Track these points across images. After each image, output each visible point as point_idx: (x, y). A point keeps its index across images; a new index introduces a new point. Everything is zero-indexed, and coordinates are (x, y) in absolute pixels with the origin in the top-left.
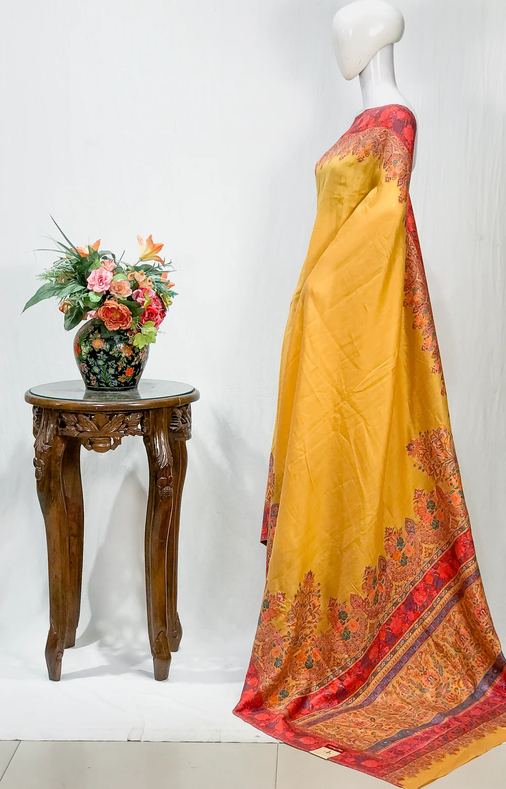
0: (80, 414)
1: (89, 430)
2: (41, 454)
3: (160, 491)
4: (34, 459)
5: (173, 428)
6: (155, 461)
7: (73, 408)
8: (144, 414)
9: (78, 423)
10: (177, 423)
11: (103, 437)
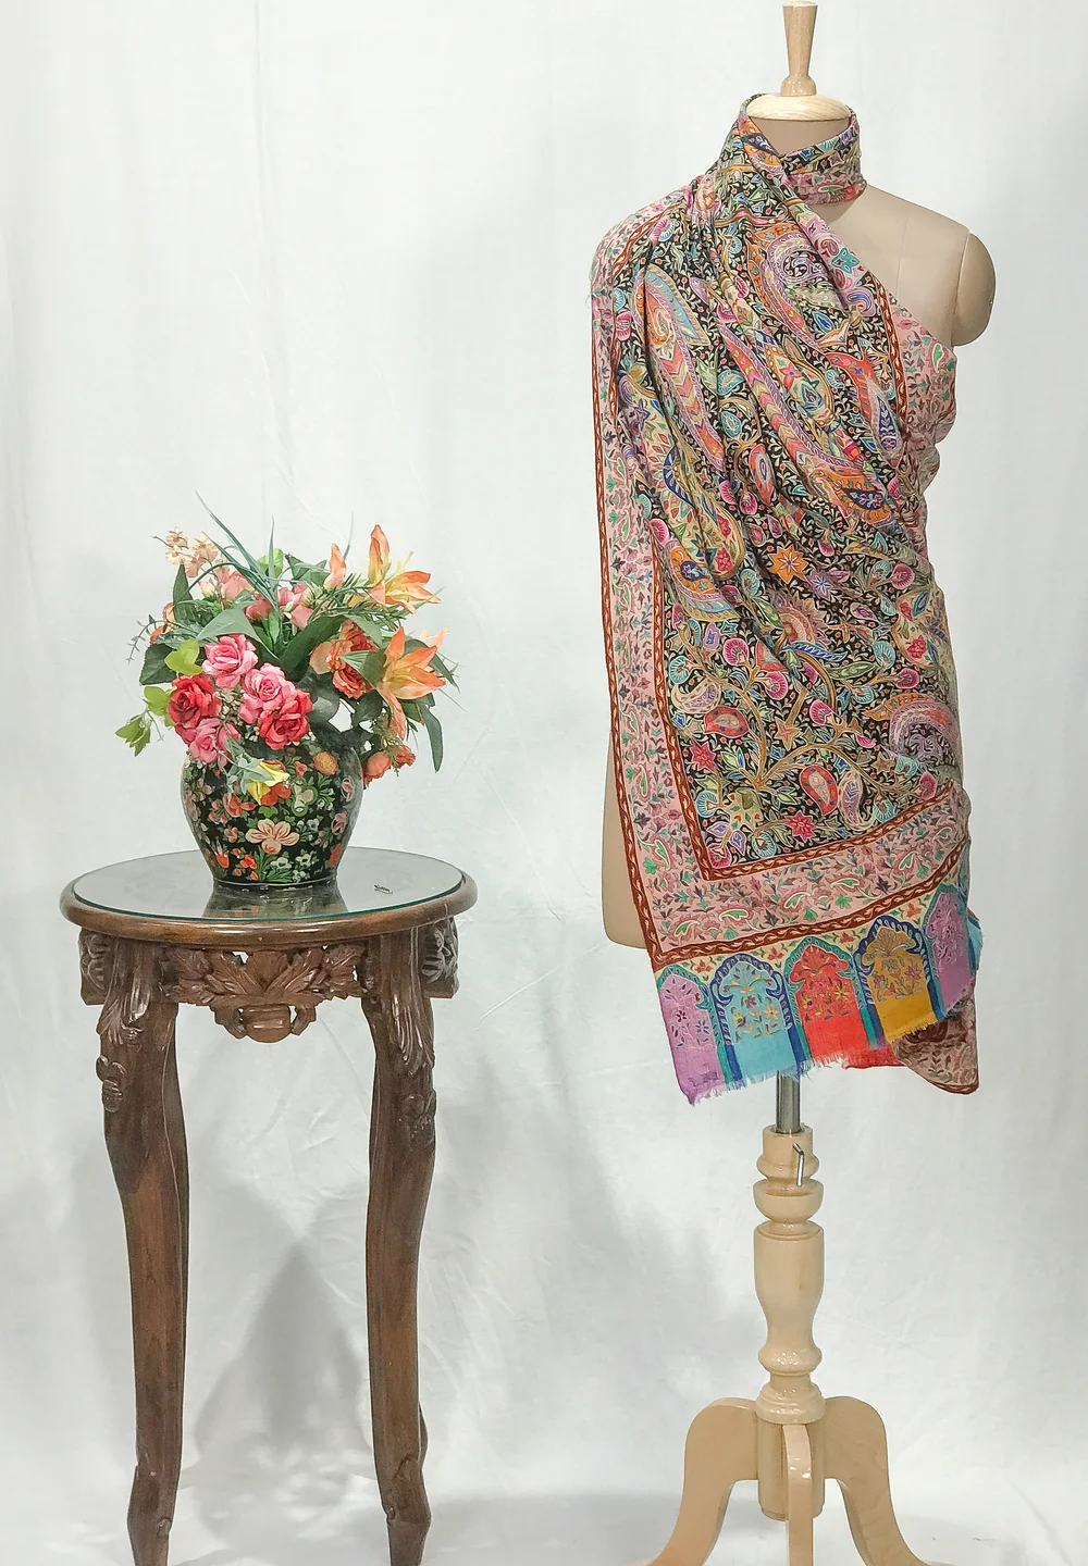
0: (215, 951)
1: (236, 990)
2: (117, 1047)
3: (407, 1128)
4: (100, 1059)
5: (429, 974)
6: (394, 1059)
7: (202, 940)
8: (366, 946)
9: (211, 972)
10: (436, 960)
11: (273, 1005)
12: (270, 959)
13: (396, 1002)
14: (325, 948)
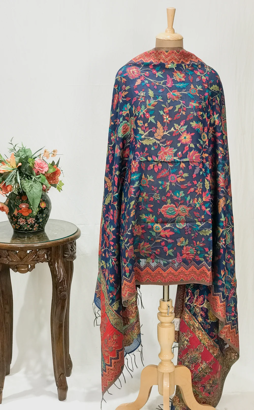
0: (9, 251)
1: (15, 261)
3: (59, 295)
5: (66, 256)
6: (56, 278)
7: (5, 247)
8: (48, 250)
9: (9, 255)
10: (69, 252)
11: (24, 264)
12: (23, 253)
13: (56, 264)
14: (37, 250)
